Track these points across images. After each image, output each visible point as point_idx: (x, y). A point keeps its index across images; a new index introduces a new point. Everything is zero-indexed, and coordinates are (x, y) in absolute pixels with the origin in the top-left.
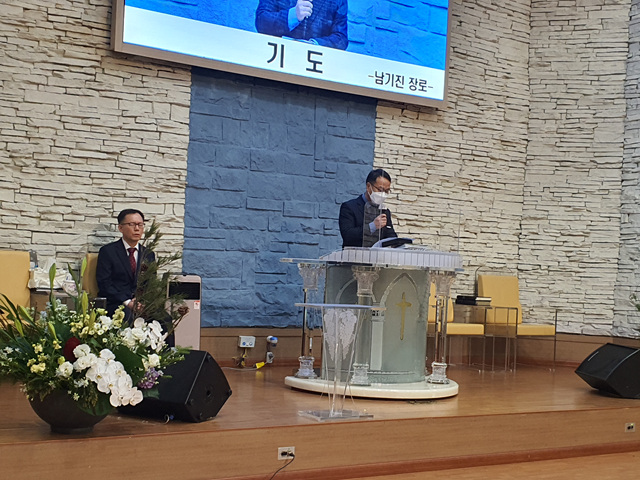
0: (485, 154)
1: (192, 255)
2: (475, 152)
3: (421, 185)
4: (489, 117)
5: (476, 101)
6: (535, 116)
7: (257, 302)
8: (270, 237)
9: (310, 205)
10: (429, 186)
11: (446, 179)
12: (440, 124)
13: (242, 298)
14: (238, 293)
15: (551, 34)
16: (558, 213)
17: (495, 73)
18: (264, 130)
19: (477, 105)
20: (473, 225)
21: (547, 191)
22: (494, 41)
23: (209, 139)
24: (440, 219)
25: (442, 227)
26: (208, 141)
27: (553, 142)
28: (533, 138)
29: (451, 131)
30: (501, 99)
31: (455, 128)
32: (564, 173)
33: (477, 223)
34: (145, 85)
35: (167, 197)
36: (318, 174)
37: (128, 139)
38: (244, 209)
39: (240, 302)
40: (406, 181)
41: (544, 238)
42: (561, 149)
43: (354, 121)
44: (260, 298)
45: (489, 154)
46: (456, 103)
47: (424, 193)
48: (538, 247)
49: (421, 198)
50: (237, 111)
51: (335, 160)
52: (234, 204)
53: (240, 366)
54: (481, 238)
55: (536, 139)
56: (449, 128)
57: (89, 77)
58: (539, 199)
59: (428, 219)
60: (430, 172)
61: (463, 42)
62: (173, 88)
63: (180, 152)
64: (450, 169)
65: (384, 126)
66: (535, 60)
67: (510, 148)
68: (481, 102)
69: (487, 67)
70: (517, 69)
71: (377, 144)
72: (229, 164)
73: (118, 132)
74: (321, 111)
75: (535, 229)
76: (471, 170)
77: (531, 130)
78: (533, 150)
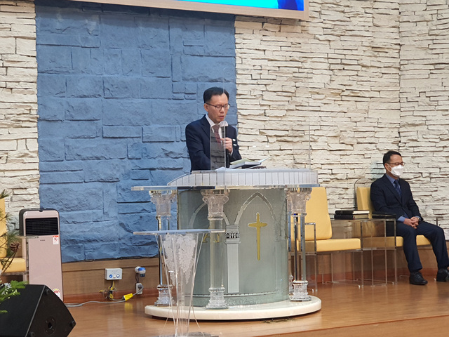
0: (356, 62)
1: (49, 189)
2: (344, 61)
3: (289, 99)
4: (357, 24)
5: (342, 9)
6: (405, 19)
7: (123, 232)
8: (129, 165)
9: (170, 128)
10: (297, 100)
11: (316, 91)
12: (304, 35)
13: (106, 229)
14: (100, 225)
16: (436, 118)
18: (116, 55)
19: (343, 12)
20: (349, 137)
21: (423, 96)
23: (58, 69)
24: (312, 132)
25: (315, 141)
26: (57, 72)
27: (425, 44)
28: (405, 42)
29: (317, 41)
30: (368, 4)
31: (321, 38)
32: (439, 76)
33: (352, 134)
35: (18, 133)
36: (177, 96)
38: (101, 138)
39: (103, 235)
40: (273, 96)
41: (423, 144)
42: (434, 52)
43: (212, 38)
44: (125, 229)
45: (360, 62)
46: (320, 12)
48: (418, 154)
49: (290, 112)
50: (86, 40)
51: (195, 80)
52: (90, 134)
53: (109, 299)
54: (358, 149)
55: (408, 43)
56: (315, 38)
58: (415, 104)
59: (300, 133)
60: (297, 85)
62: (16, 22)
63: (28, 86)
64: (319, 80)
65: (245, 41)
67: (381, 54)
68: (347, 9)
71: (238, 61)
72: (81, 94)
74: (176, 32)
75: (413, 135)
76: (340, 80)
77: (403, 34)
78: (405, 54)
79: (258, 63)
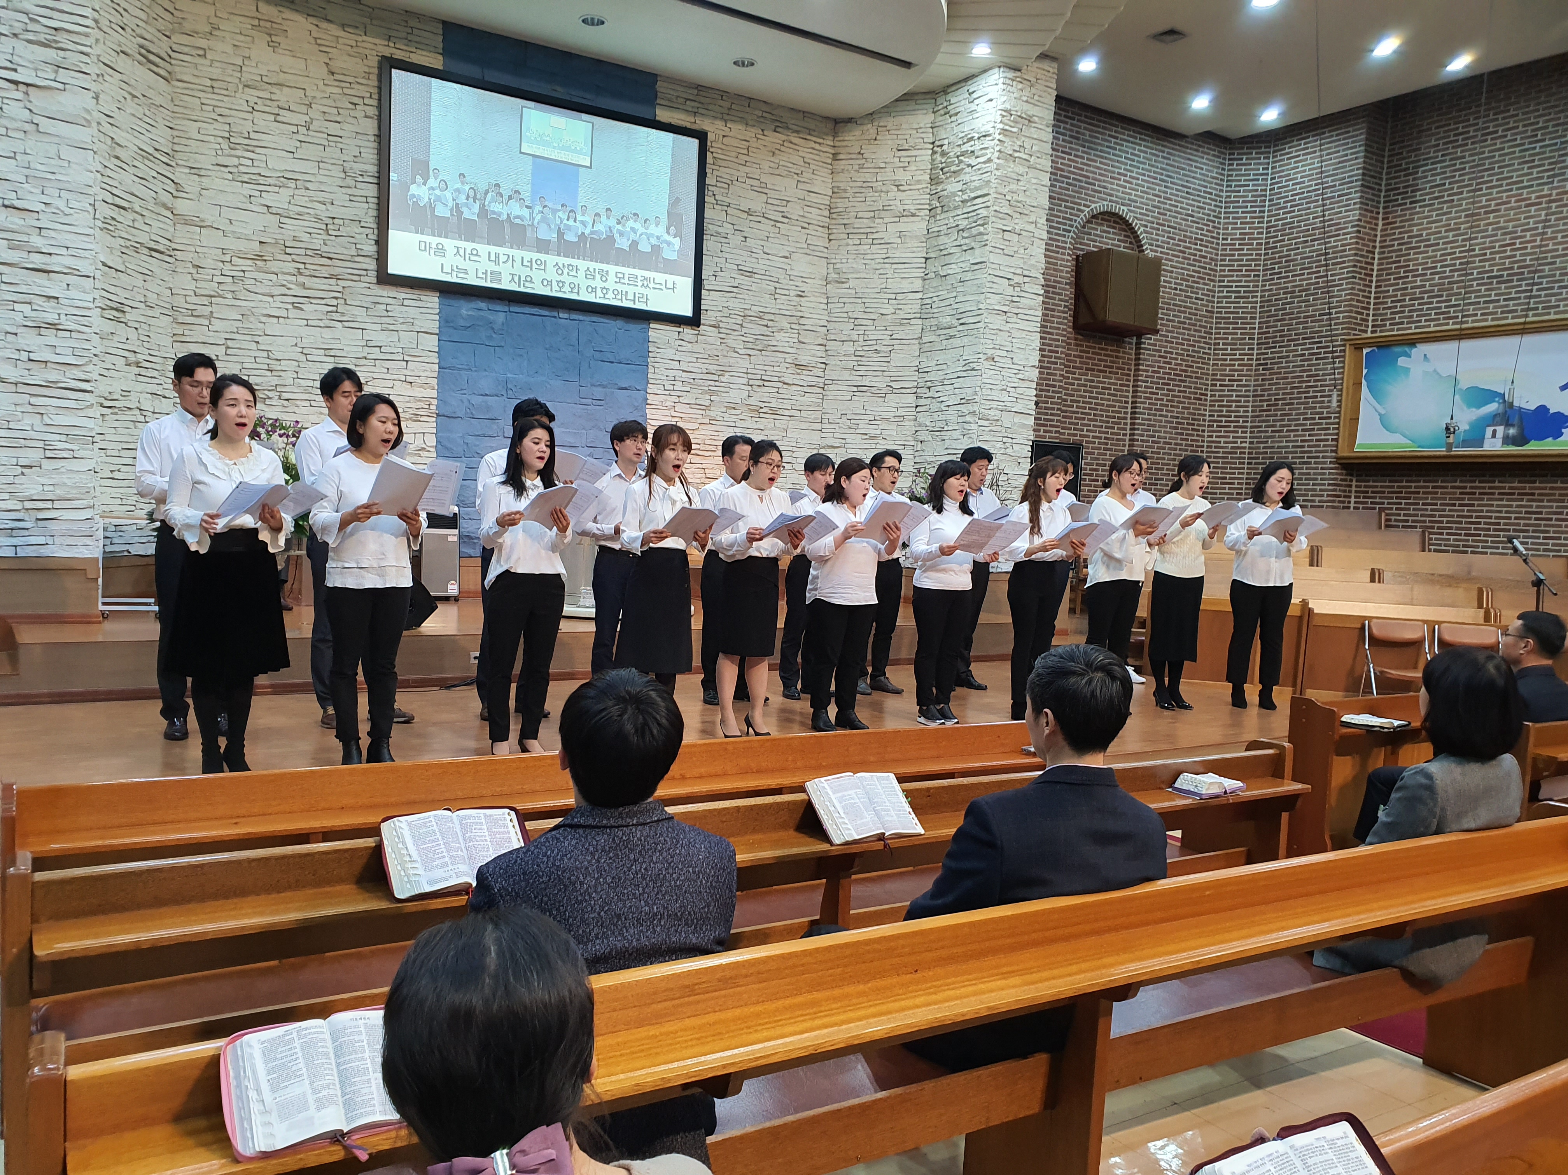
0: (777, 379)
2: (764, 377)
3: (702, 412)
4: (781, 339)
9: (576, 433)
11: (731, 406)
12: (723, 347)
15: (849, 248)
16: (855, 441)
17: (787, 292)
18: (522, 356)
21: (844, 418)
22: (786, 257)
23: (460, 366)
26: (459, 369)
27: (850, 365)
29: (736, 355)
30: (794, 320)
31: (741, 352)
32: (860, 398)
34: (390, 314)
36: (584, 401)
37: (373, 369)
40: (685, 408)
42: (858, 373)
43: (623, 345)
45: (782, 379)
47: (706, 421)
49: (703, 426)
51: (603, 386)
52: (490, 433)
55: (833, 363)
56: (734, 351)
57: (331, 309)
58: (836, 426)
60: (712, 398)
61: (748, 259)
62: (419, 316)
63: (429, 381)
64: (737, 395)
65: (659, 350)
66: (833, 276)
67: (805, 372)
69: (778, 285)
70: (813, 286)
71: (651, 370)
72: (482, 393)
73: (363, 362)
74: (585, 335)
76: (759, 396)
77: (829, 353)
78: (831, 374)
79: (671, 373)
